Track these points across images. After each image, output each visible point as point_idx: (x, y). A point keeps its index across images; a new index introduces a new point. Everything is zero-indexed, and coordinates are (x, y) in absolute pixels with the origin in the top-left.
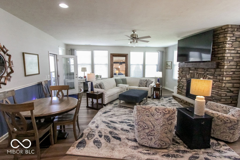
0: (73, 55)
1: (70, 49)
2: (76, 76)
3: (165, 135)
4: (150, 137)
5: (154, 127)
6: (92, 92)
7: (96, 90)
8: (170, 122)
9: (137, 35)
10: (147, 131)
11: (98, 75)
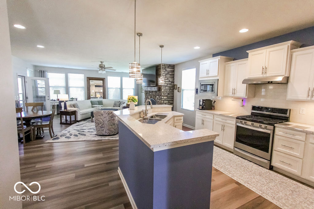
0: (44, 77)
1: (40, 71)
2: (48, 98)
3: (110, 126)
4: (102, 129)
5: (104, 122)
6: (65, 110)
7: (69, 109)
8: (113, 119)
9: (104, 65)
10: (100, 125)
11: (73, 98)
